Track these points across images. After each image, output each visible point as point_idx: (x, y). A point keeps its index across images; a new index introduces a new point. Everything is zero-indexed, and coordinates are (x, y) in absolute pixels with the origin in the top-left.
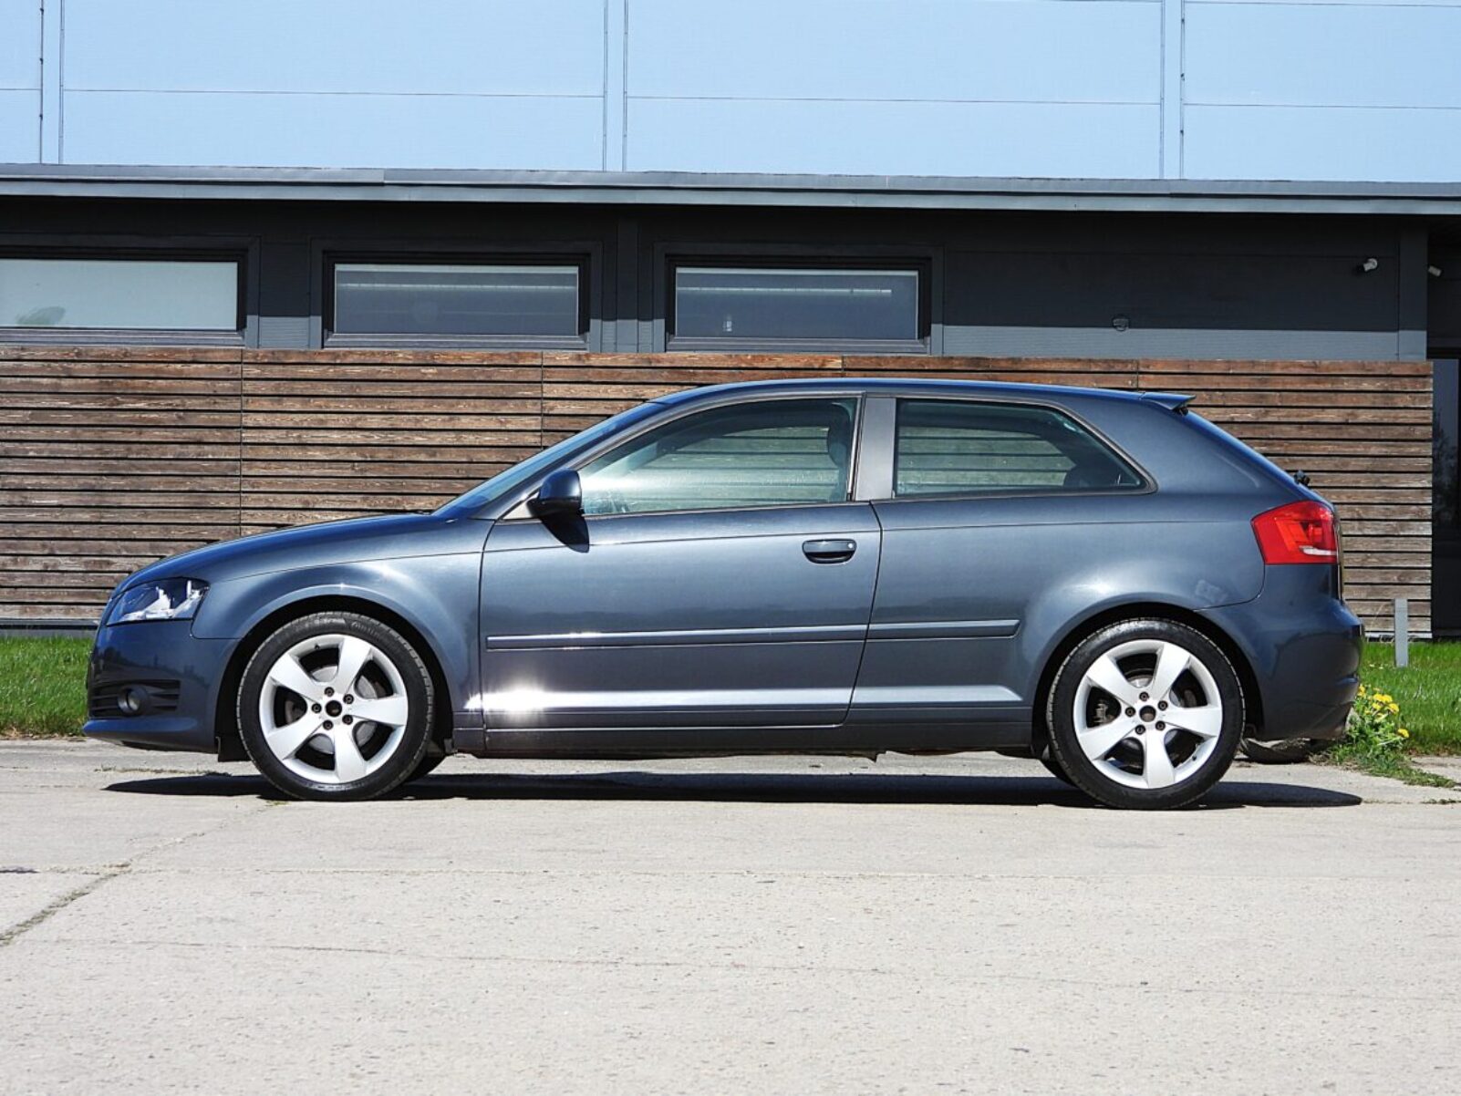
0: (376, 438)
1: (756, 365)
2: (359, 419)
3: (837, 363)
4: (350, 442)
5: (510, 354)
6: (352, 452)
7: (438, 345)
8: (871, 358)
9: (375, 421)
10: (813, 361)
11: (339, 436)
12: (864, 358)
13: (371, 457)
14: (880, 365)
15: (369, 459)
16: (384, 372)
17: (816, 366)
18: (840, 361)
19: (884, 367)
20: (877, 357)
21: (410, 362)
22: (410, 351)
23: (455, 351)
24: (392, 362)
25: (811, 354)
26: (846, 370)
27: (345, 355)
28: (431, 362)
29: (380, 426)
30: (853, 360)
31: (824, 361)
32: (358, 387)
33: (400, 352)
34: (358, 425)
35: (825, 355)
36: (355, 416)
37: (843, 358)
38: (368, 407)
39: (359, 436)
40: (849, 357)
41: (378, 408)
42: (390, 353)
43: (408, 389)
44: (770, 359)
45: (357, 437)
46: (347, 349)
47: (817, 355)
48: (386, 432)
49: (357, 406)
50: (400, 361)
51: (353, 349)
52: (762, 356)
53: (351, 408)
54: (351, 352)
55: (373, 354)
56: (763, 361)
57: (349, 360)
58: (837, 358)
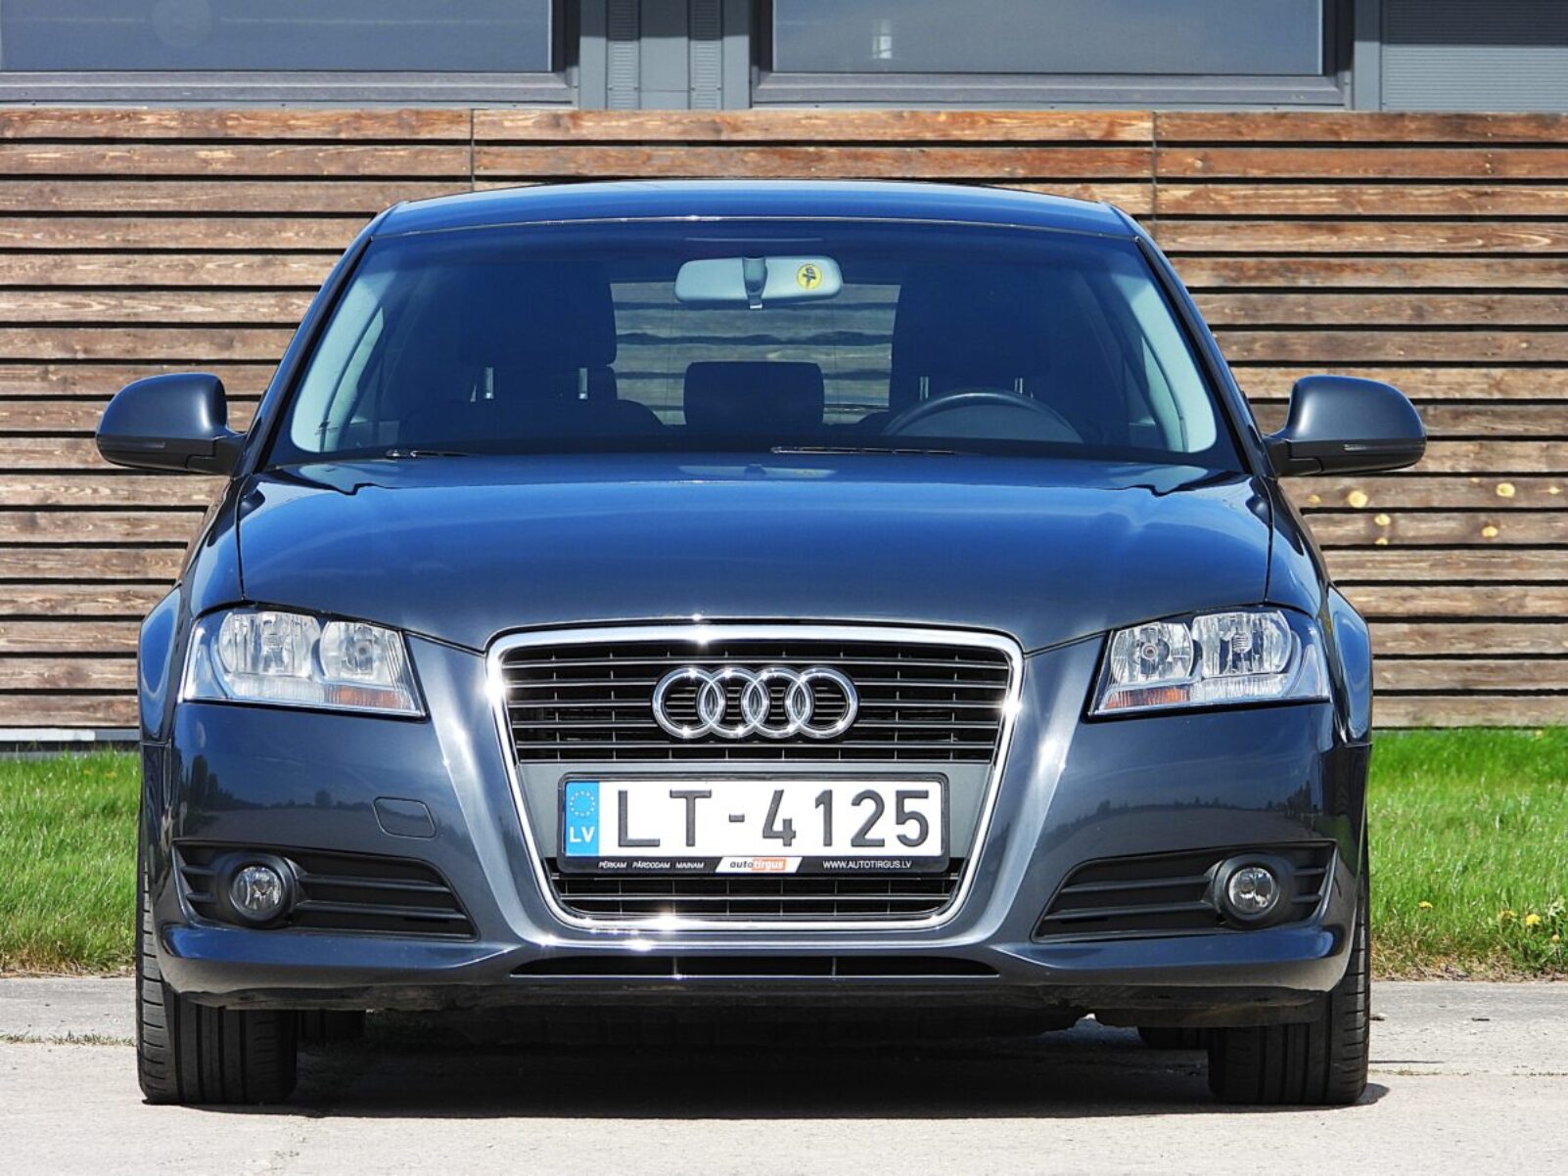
0: (97, 307)
1: (957, 134)
2: (56, 266)
3: (1142, 130)
4: (39, 318)
5: (399, 115)
6: (42, 340)
7: (234, 96)
8: (1216, 117)
9: (90, 270)
10: (1086, 125)
11: (12, 306)
12: (1202, 118)
13: (86, 351)
14: (1240, 133)
15: (81, 356)
16: (113, 158)
17: (1095, 135)
18: (1149, 125)
19: (1249, 138)
20: (1233, 115)
21: (174, 134)
22: (171, 109)
23: (275, 110)
24: (132, 134)
25: (1083, 110)
26: (1160, 144)
27: (24, 119)
28: (220, 135)
29: (107, 282)
30: (1178, 122)
31: (1112, 124)
32: (54, 191)
33: (146, 113)
34: (56, 278)
35: (1114, 110)
36: (50, 258)
37: (1155, 117)
38: (77, 236)
39: (57, 305)
40: (1168, 116)
41: (101, 240)
42: (127, 115)
43: (169, 196)
44: (990, 122)
45: (54, 307)
46: (29, 106)
47: (1097, 111)
48: (117, 294)
49: (52, 235)
50: (149, 134)
51: (39, 106)
52: (971, 115)
53: (38, 240)
54: (36, 114)
55: (87, 117)
56: (973, 124)
57: (35, 130)
58: (1141, 118)
